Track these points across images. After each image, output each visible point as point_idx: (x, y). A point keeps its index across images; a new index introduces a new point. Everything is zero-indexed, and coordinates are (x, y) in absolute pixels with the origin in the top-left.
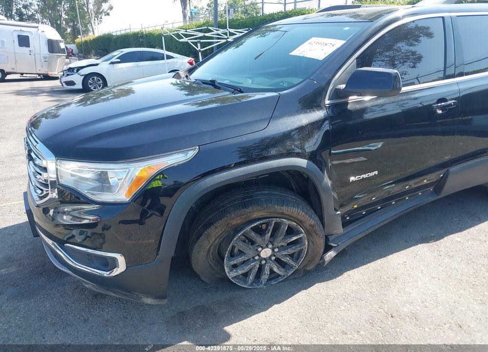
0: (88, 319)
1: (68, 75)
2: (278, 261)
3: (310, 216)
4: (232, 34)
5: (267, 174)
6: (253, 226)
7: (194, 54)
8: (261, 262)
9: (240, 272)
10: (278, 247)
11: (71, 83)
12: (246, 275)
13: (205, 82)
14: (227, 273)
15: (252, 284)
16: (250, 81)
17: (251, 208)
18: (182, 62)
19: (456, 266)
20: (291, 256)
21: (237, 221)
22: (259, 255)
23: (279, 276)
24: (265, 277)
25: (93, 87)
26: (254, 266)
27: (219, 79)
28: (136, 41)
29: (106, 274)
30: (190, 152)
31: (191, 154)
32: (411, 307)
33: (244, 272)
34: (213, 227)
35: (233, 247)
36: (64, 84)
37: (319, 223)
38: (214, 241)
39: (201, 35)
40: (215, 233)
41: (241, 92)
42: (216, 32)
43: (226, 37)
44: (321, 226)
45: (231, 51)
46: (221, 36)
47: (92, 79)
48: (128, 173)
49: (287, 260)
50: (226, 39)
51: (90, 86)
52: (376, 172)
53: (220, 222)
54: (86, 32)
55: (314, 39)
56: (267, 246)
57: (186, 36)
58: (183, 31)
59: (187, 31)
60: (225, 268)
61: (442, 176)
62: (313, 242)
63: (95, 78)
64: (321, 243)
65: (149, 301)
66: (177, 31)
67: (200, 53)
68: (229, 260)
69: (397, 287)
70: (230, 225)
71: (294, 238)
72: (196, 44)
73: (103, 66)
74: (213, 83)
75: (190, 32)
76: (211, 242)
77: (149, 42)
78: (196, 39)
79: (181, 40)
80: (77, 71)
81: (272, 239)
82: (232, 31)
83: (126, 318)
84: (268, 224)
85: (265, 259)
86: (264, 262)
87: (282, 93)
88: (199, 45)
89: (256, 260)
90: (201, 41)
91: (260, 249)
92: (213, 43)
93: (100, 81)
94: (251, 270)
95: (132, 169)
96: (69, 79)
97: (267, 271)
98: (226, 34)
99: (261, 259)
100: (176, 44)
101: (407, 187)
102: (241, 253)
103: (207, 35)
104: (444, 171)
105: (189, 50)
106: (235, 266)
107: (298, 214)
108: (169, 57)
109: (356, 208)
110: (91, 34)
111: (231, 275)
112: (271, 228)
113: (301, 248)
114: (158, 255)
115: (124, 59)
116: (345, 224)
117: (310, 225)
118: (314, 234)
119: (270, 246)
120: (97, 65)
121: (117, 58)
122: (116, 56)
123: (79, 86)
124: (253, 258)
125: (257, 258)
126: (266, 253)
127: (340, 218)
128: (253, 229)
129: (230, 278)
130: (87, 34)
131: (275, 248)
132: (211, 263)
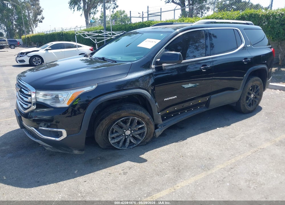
0: (48, 164)
1: (21, 56)
2: (133, 137)
3: (147, 115)
4: (113, 34)
5: (127, 96)
6: (121, 119)
7: (93, 45)
8: (125, 137)
9: (116, 141)
10: (133, 130)
11: (23, 61)
12: (118, 142)
13: (100, 59)
14: (110, 141)
15: (121, 147)
16: (120, 58)
17: (121, 111)
18: (86, 49)
19: (214, 138)
20: (139, 135)
21: (115, 117)
22: (125, 134)
23: (134, 144)
24: (127, 144)
25: (35, 63)
26: (122, 138)
27: (106, 57)
28: (59, 37)
29: (58, 139)
30: (94, 86)
31: (94, 87)
32: (191, 153)
33: (117, 141)
34: (104, 120)
35: (113, 129)
36: (18, 62)
37: (151, 118)
38: (105, 127)
39: (97, 34)
40: (105, 122)
41: (116, 62)
42: (105, 33)
43: (111, 36)
44: (152, 119)
45: (113, 44)
46: (108, 35)
47: (35, 59)
48: (68, 95)
49: (137, 136)
50: (110, 37)
51: (34, 63)
52: (176, 97)
53: (107, 117)
54: (28, 32)
55: (148, 39)
56: (128, 130)
57: (89, 35)
58: (86, 33)
59: (89, 32)
60: (109, 138)
61: (208, 99)
62: (149, 128)
63: (37, 58)
64: (153, 127)
65: (76, 152)
66: (83, 32)
67: (96, 45)
68: (111, 135)
69: (187, 146)
70: (112, 119)
71: (140, 126)
72: (94, 39)
73: (41, 51)
74: (103, 59)
75: (90, 33)
76: (104, 127)
77: (67, 38)
78: (94, 37)
79: (86, 38)
80: (26, 54)
81: (130, 126)
82: (114, 32)
83: (66, 162)
84: (128, 119)
85: (127, 136)
86: (127, 137)
87: (133, 62)
88: (96, 40)
89: (123, 136)
90: (97, 38)
91: (125, 131)
92: (103, 39)
93: (39, 60)
94: (121, 140)
95: (69, 93)
96: (21, 59)
97: (128, 141)
98: (110, 34)
99: (126, 135)
100: (82, 40)
101: (191, 104)
102: (116, 132)
103: (100, 34)
104: (209, 97)
105: (90, 42)
106: (113, 138)
107: (142, 114)
108: (79, 46)
109: (168, 113)
110: (31, 33)
111: (112, 142)
112: (130, 121)
113: (144, 131)
114: (80, 130)
115: (53, 47)
116: (163, 120)
117: (148, 119)
118: (150, 124)
119: (130, 129)
120: (38, 51)
121: (49, 47)
122: (49, 46)
123: (27, 62)
124: (122, 135)
125: (124, 135)
126: (128, 132)
127: (160, 116)
128: (122, 121)
129: (111, 143)
130: (29, 33)
131: (132, 131)
132: (104, 138)
